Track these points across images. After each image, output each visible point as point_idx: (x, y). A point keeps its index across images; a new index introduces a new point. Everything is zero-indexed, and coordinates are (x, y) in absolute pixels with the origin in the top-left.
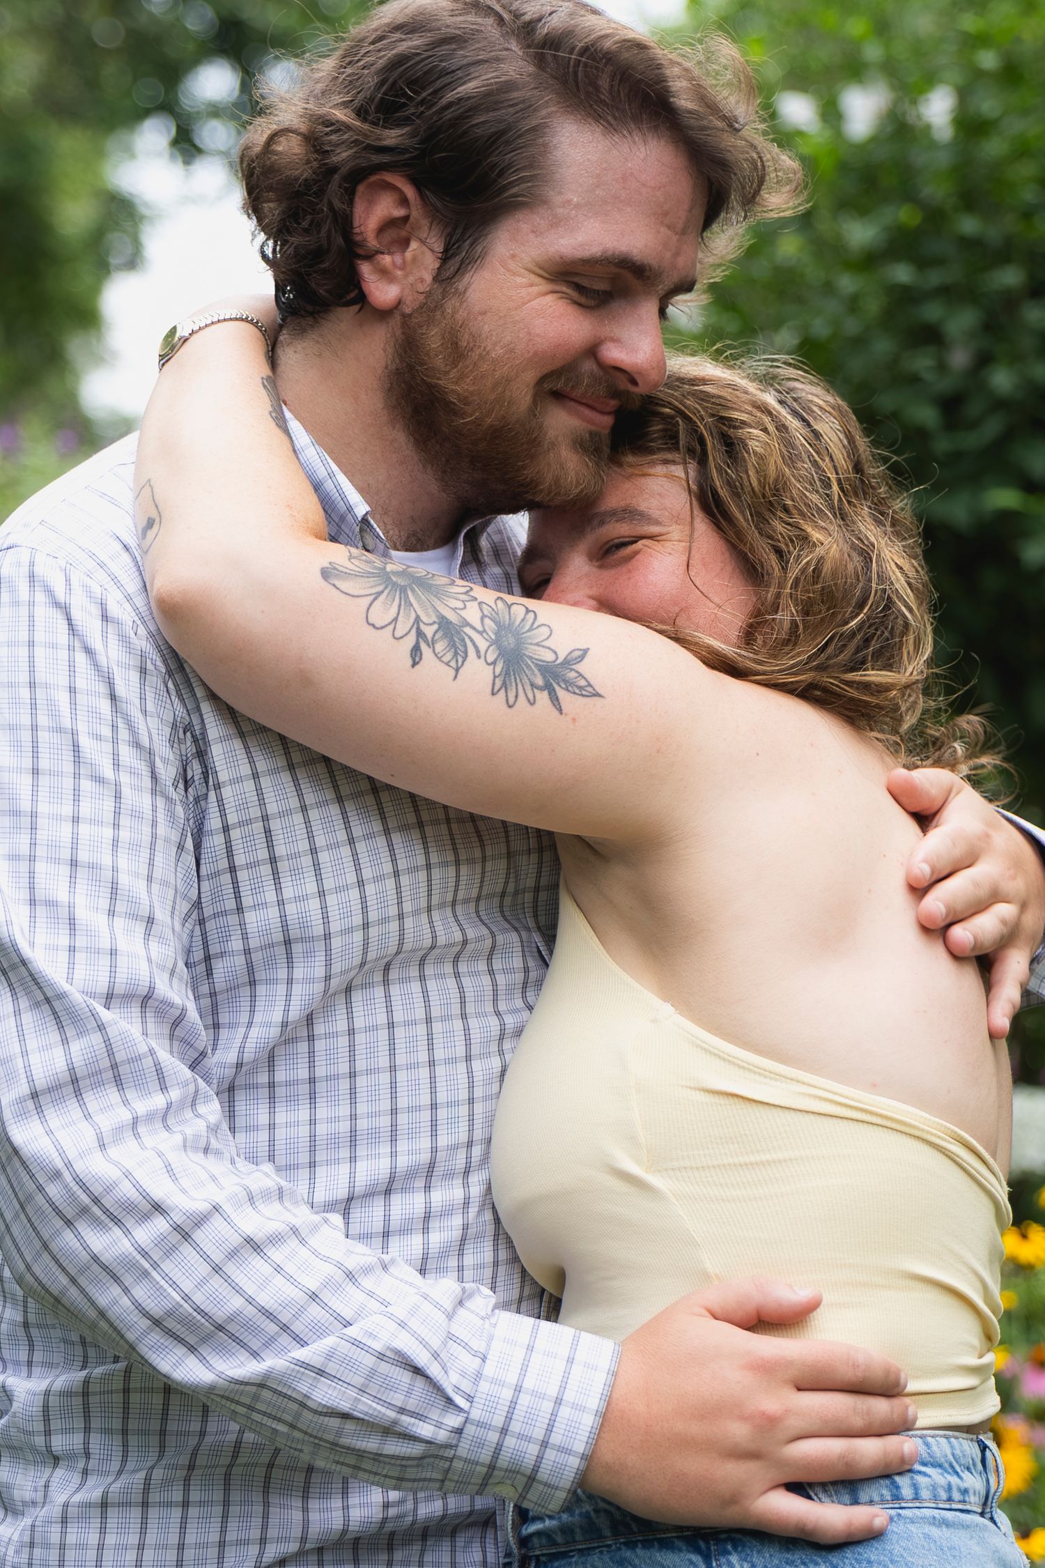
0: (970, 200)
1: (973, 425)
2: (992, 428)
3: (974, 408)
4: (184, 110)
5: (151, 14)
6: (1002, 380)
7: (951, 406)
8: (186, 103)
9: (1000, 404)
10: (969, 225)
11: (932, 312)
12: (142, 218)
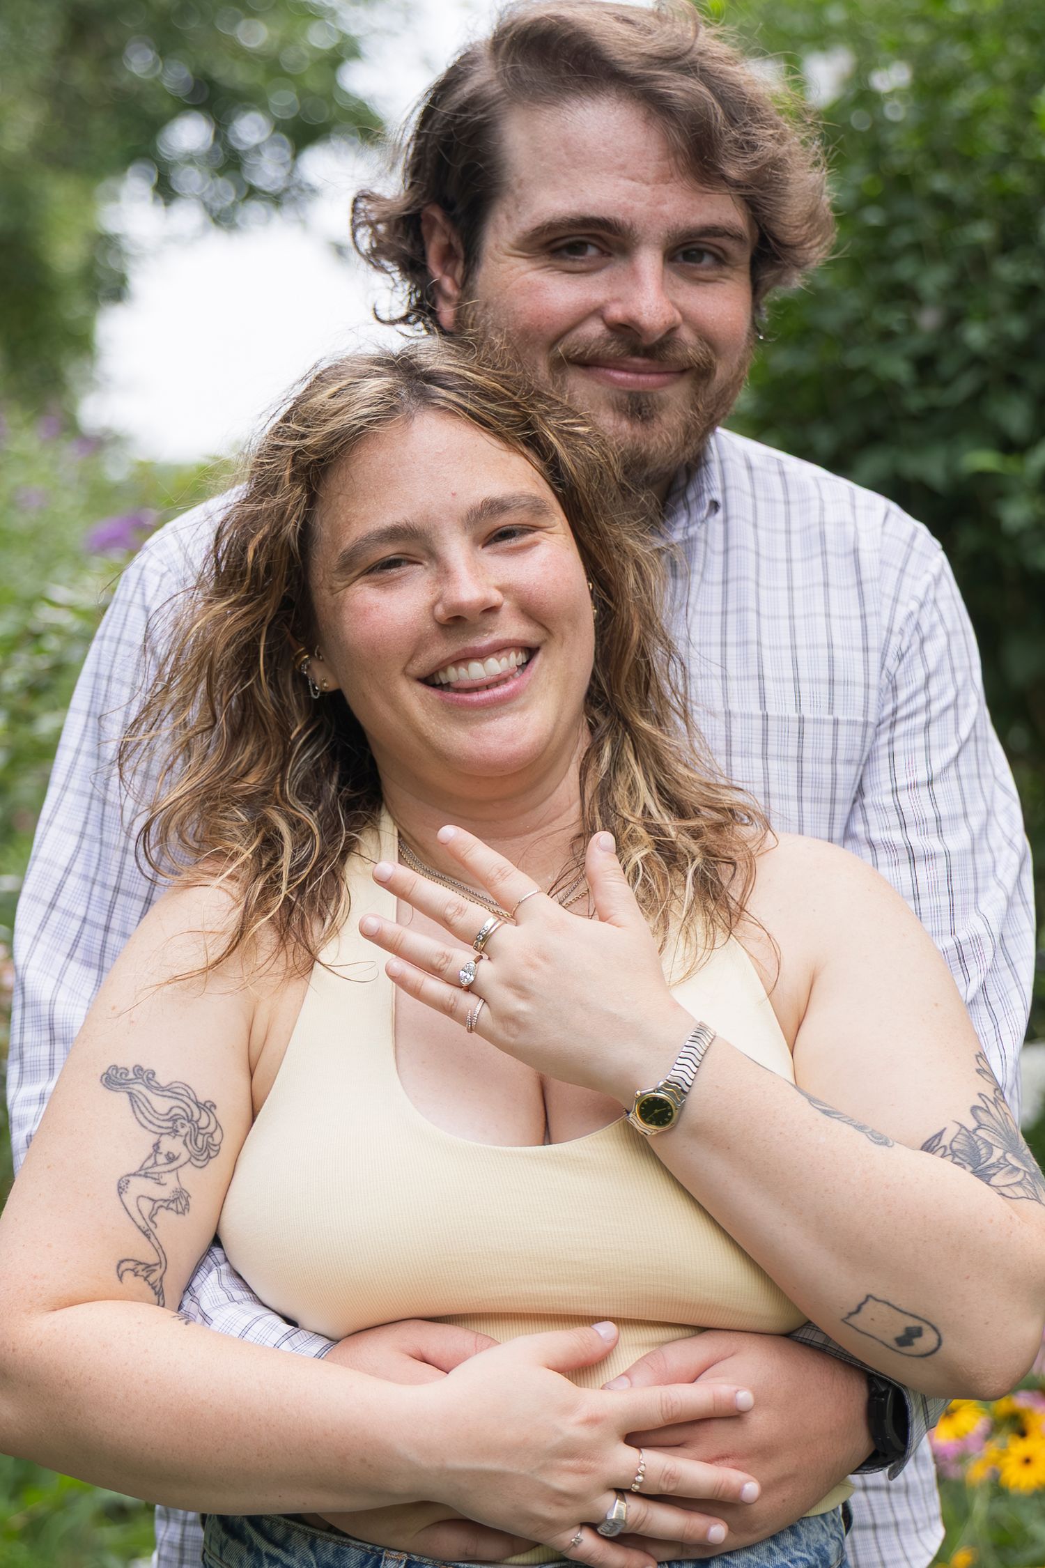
0: (938, 158)
1: (946, 383)
2: (966, 385)
3: (947, 366)
4: (163, 159)
5: (132, 74)
6: (976, 335)
7: (925, 365)
8: (163, 151)
9: (976, 361)
10: (940, 182)
11: (905, 269)
12: (127, 254)
